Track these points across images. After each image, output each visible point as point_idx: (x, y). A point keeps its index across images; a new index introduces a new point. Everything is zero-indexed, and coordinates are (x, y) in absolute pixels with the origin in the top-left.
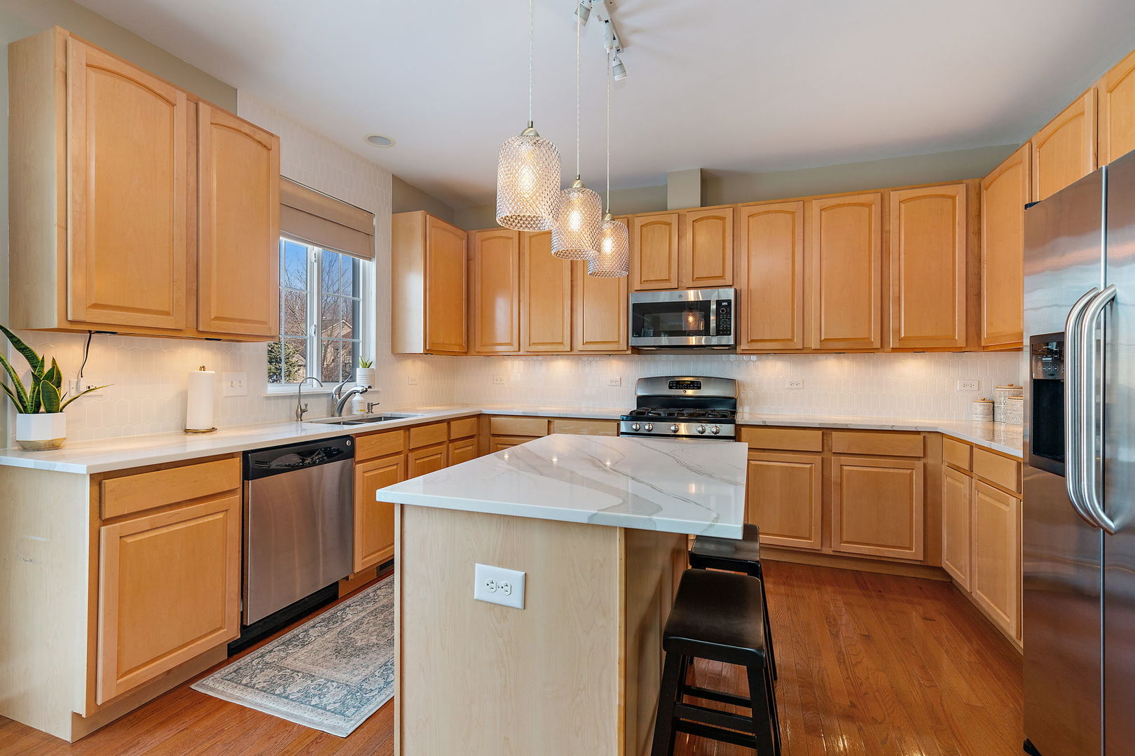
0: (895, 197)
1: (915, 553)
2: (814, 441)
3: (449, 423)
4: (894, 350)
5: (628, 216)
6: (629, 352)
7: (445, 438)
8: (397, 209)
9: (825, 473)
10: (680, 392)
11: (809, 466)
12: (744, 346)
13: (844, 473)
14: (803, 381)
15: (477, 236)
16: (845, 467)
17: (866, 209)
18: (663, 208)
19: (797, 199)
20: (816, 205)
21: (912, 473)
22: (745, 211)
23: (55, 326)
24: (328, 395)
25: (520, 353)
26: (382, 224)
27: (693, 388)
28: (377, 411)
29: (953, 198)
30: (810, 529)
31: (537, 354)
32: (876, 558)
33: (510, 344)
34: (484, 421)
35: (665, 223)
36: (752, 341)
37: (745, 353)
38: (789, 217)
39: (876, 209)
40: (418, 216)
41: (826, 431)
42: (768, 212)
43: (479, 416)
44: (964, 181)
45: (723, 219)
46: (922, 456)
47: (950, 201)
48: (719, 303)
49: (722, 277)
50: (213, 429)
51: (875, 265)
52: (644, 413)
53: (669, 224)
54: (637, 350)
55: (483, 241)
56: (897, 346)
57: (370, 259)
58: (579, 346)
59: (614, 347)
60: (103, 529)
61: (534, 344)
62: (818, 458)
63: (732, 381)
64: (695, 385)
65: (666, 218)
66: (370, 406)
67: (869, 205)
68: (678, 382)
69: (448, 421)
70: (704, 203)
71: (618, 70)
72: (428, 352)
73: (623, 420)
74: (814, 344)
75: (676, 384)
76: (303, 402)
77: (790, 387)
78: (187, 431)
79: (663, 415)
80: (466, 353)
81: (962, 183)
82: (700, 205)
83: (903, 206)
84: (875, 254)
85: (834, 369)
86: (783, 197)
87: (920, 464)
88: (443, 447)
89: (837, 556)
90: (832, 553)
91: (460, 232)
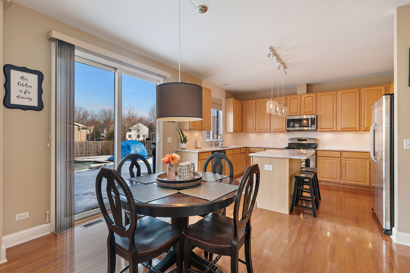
0: (363, 90)
1: (367, 184)
2: (338, 154)
3: (240, 149)
4: (363, 131)
5: (286, 96)
6: (286, 131)
7: (240, 152)
8: (226, 98)
9: (341, 163)
10: (301, 142)
11: (336, 161)
12: (319, 130)
13: (347, 163)
14: (337, 139)
15: (245, 102)
16: (347, 161)
17: (355, 93)
18: (296, 94)
19: (334, 91)
20: (340, 93)
21: (366, 163)
22: (319, 95)
23: (188, 129)
24: (215, 142)
25: (256, 132)
26: (223, 102)
27: (305, 141)
28: (223, 146)
29: (381, 90)
30: (337, 177)
31: (260, 132)
32: (356, 185)
33: (253, 130)
34: (247, 149)
35: (296, 98)
36: (321, 128)
37: (319, 131)
38: (332, 96)
39: (358, 94)
40: (232, 99)
41: (341, 152)
42: (326, 95)
43: (246, 147)
44: (384, 85)
45: (313, 97)
46: (369, 158)
47: (380, 91)
48: (311, 119)
49: (313, 112)
50: (201, 148)
51: (358, 108)
52: (290, 147)
53: (298, 98)
54: (288, 131)
55: (246, 104)
56: (364, 130)
57: (221, 111)
58: (272, 130)
59: (282, 130)
60: (199, 161)
61: (259, 129)
62: (339, 159)
63: (316, 139)
64: (305, 140)
65: (296, 97)
66: (222, 144)
67: (356, 92)
68: (300, 139)
69: (240, 148)
70: (307, 92)
71: (285, 74)
72: (234, 132)
73: (285, 149)
74: (340, 129)
75: (299, 140)
76: (212, 143)
77: (333, 141)
78: (197, 148)
79: (296, 147)
80: (241, 132)
81: (384, 86)
82: (306, 92)
83: (366, 92)
84: (358, 105)
85: (347, 136)
86: (330, 90)
87: (368, 161)
88: (239, 154)
89: (344, 184)
90: (343, 183)
91: (240, 102)
